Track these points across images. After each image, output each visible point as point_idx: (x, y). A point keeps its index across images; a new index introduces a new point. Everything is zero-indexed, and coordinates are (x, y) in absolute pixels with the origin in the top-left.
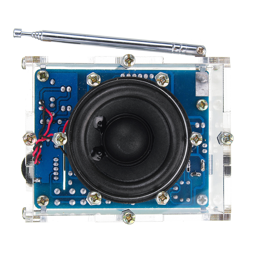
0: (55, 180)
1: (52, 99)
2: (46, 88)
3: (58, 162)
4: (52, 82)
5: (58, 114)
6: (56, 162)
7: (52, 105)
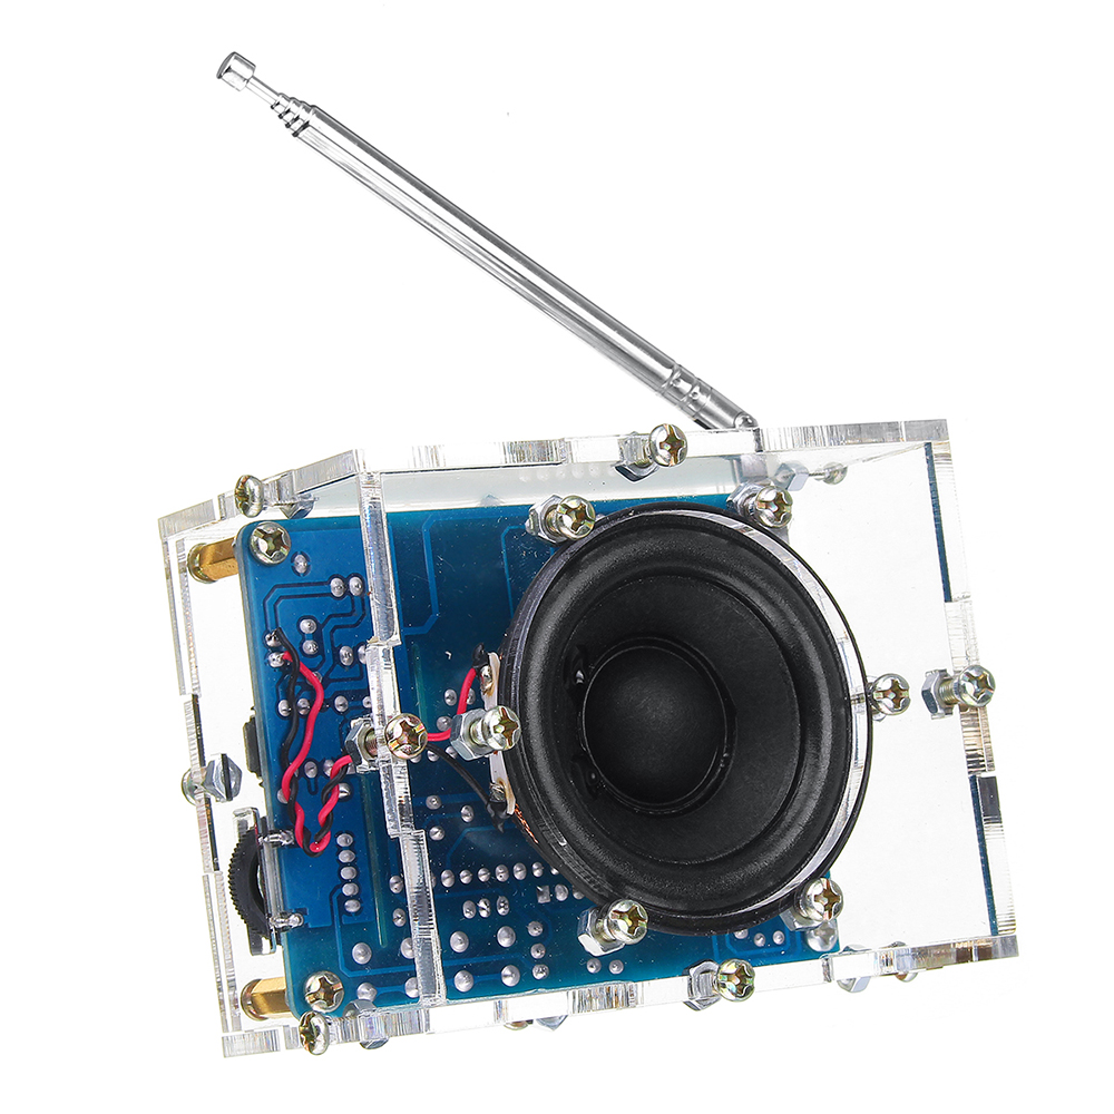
0: (349, 914)
1: (305, 625)
2: (283, 586)
3: (350, 848)
4: (301, 564)
5: (331, 676)
6: (345, 848)
7: (310, 647)
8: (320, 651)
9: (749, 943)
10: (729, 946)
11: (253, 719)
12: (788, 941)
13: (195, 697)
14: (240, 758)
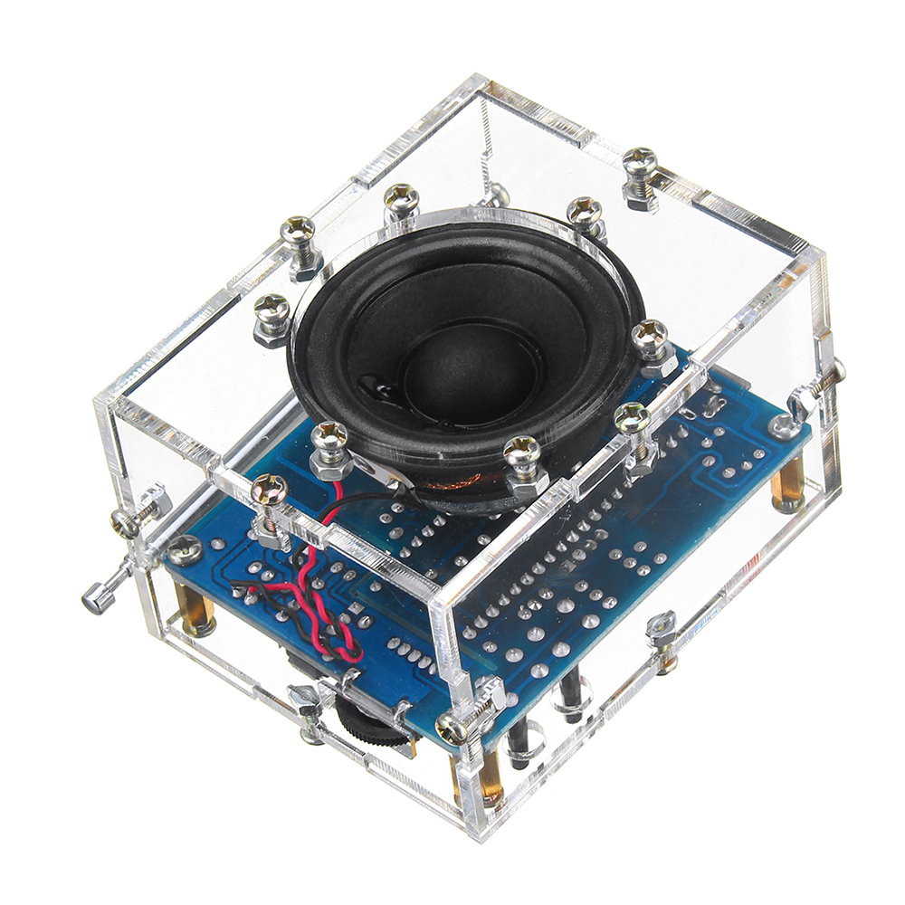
1: (253, 569)
2: (218, 563)
3: (403, 643)
4: (218, 546)
6: (399, 647)
7: (268, 575)
8: (276, 572)
9: (740, 473)
10: (728, 487)
11: (288, 653)
12: (767, 450)
13: (257, 688)
14: (302, 679)
